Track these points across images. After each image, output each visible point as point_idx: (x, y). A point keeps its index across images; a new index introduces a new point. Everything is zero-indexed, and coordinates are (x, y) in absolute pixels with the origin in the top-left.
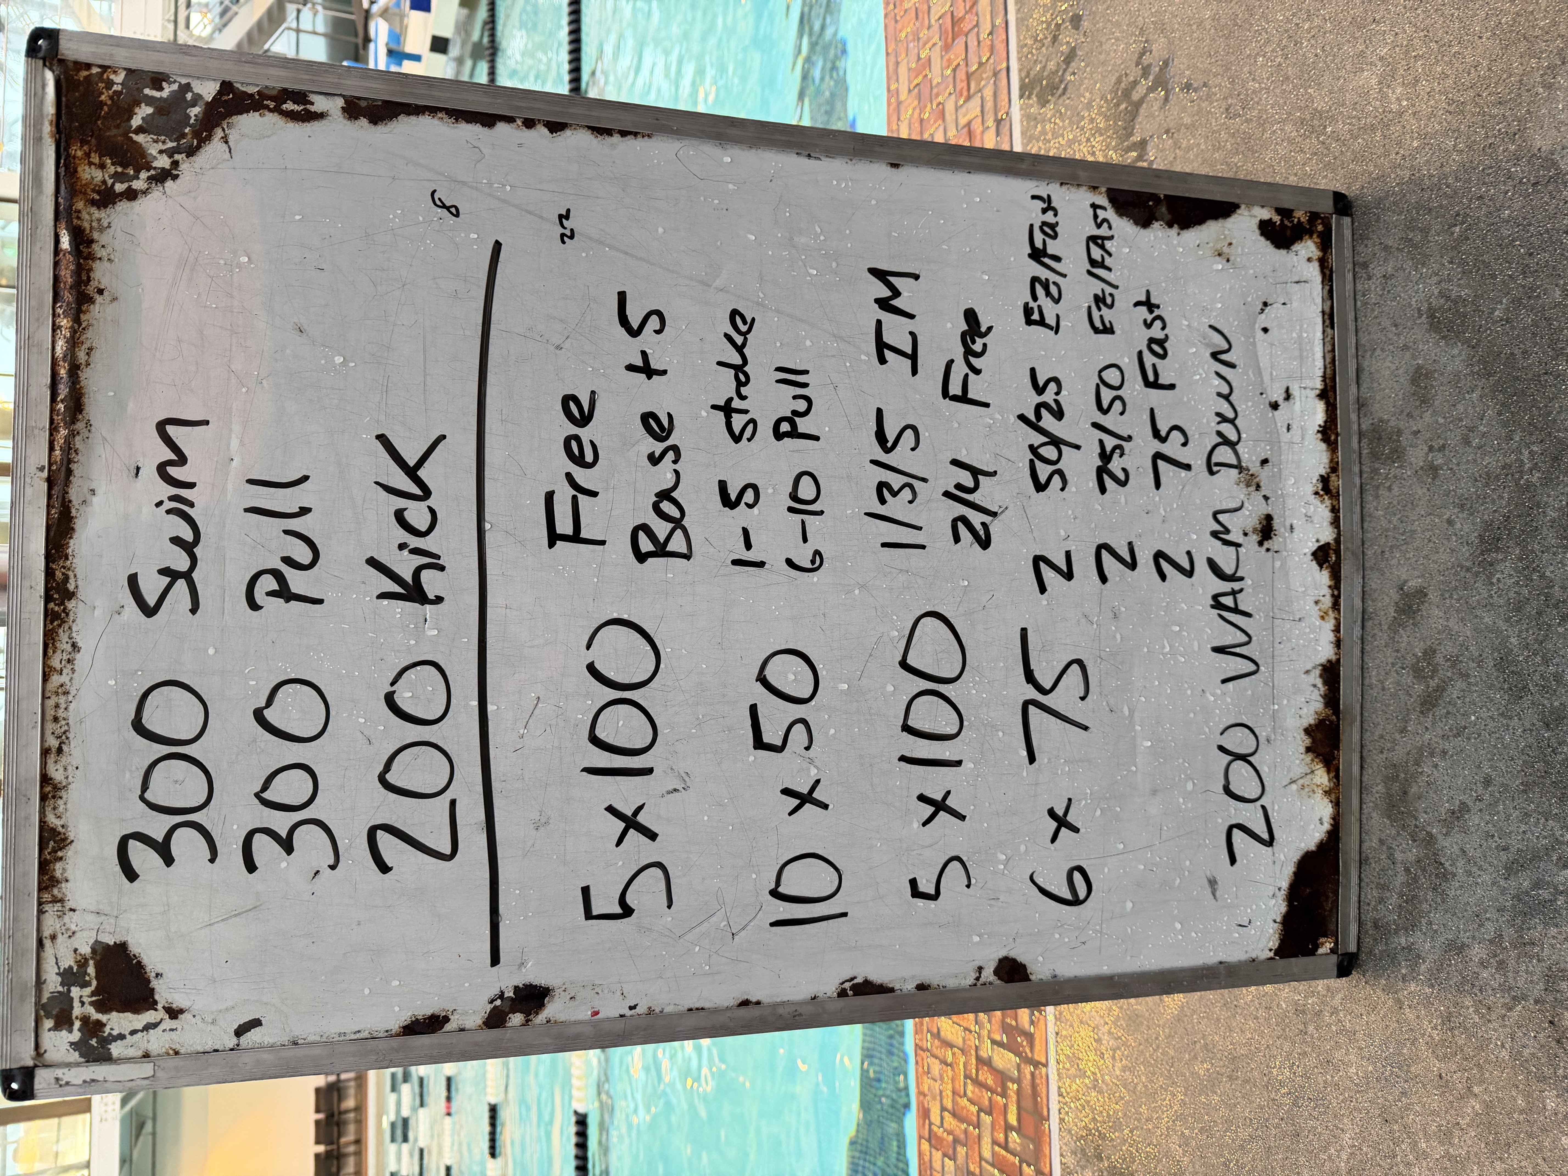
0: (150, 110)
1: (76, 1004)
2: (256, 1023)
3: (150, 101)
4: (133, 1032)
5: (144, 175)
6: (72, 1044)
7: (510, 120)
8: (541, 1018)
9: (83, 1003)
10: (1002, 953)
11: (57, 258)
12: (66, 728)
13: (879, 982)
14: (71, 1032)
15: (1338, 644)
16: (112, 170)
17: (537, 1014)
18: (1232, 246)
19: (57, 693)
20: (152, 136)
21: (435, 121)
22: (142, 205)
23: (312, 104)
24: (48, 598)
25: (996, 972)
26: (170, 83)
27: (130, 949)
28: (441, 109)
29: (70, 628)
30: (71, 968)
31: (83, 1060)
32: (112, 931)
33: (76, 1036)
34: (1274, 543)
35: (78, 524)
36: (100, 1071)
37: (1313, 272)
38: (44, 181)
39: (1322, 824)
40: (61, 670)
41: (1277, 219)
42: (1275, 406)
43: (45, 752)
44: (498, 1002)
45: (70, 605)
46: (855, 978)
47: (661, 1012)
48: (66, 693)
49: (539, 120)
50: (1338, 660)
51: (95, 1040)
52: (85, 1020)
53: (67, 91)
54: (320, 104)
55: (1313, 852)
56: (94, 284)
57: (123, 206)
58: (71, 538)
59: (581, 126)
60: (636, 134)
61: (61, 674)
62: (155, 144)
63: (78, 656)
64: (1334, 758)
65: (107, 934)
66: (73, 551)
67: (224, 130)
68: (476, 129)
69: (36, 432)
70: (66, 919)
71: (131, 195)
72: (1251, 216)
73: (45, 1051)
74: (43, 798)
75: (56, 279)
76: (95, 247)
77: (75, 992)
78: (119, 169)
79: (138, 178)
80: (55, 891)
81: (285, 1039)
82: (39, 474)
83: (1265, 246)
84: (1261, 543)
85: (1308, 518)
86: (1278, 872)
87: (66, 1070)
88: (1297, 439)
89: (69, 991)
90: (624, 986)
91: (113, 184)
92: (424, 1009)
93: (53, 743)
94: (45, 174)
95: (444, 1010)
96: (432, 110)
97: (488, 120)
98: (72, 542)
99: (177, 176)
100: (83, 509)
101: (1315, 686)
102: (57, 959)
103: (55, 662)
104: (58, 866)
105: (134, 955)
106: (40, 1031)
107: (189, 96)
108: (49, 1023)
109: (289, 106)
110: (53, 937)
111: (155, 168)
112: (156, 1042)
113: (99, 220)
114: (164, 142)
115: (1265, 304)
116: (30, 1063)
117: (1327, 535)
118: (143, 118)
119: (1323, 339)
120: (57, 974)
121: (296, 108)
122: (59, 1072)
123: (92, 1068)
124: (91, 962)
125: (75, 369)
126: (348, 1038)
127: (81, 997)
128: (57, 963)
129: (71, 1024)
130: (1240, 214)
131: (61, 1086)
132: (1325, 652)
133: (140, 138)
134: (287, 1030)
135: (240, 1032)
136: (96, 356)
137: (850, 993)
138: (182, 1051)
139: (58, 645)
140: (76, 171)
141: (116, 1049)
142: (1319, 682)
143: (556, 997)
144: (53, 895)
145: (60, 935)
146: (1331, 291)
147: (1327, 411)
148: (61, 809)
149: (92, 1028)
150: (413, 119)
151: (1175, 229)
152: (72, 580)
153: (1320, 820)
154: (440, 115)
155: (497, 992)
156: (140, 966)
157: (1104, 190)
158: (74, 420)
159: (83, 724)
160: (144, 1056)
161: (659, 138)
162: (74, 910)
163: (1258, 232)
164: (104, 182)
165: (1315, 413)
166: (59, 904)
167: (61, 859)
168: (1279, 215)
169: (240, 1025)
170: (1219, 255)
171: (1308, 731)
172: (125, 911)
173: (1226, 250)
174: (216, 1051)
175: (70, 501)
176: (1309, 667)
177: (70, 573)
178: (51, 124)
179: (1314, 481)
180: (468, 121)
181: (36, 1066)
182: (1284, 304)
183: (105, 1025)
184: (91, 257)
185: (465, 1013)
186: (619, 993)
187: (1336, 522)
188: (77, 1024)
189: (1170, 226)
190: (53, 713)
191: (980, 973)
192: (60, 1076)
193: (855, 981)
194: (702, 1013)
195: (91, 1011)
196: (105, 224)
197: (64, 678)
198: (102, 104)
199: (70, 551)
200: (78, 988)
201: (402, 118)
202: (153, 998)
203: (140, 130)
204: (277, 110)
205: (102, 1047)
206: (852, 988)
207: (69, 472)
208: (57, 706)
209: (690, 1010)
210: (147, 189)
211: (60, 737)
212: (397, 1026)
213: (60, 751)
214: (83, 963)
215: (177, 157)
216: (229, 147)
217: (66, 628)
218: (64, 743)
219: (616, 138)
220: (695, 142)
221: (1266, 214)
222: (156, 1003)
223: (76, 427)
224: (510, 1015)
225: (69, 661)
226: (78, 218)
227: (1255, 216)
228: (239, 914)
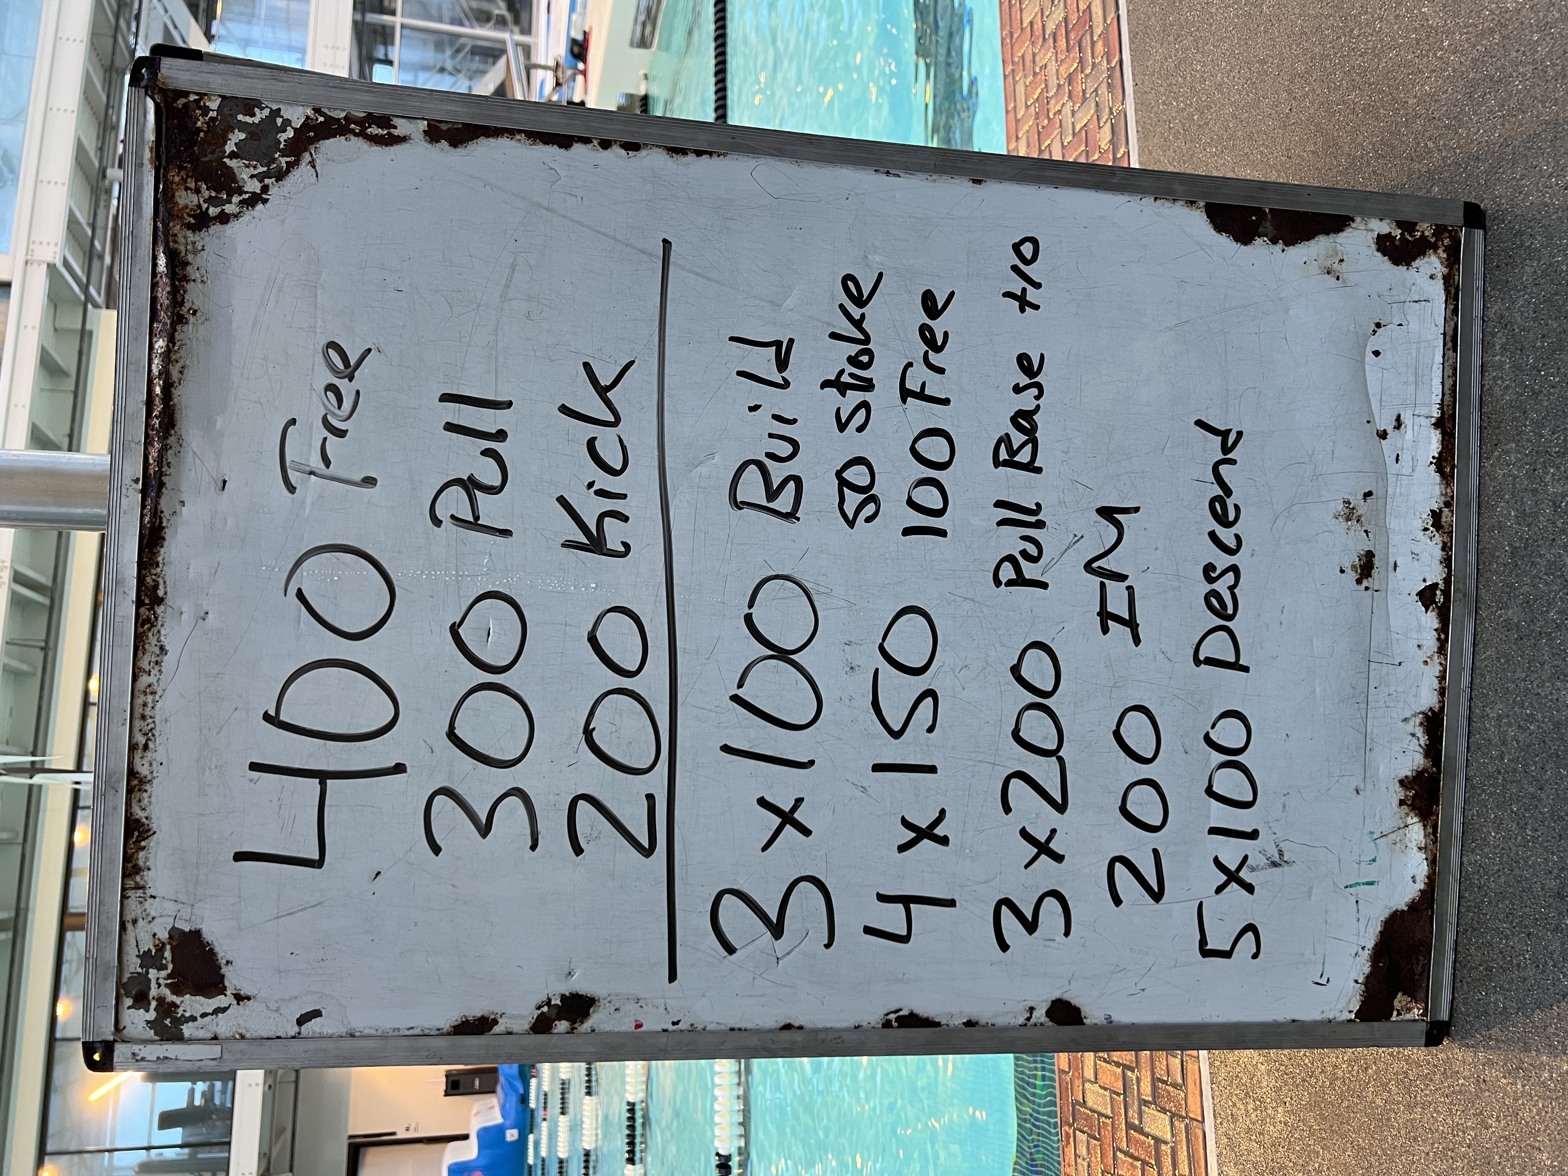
0: (242, 136)
1: (153, 985)
2: (317, 1014)
3: (243, 127)
4: (203, 1015)
5: (236, 199)
6: (148, 1022)
7: (586, 141)
8: (586, 1026)
9: (159, 986)
10: (1056, 995)
11: (155, 280)
12: (152, 726)
13: (925, 1015)
14: (147, 1011)
15: (1442, 692)
16: (206, 194)
17: (582, 1023)
18: (1344, 264)
19: (145, 693)
20: (244, 161)
21: (513, 143)
22: (233, 228)
23: (395, 127)
24: (139, 603)
25: (1048, 1013)
26: (262, 109)
27: (204, 936)
28: (519, 132)
29: (159, 632)
30: (149, 950)
31: (157, 1038)
32: (188, 918)
33: (152, 1015)
34: (1373, 582)
35: (168, 534)
36: (172, 1050)
37: (1437, 291)
38: (144, 206)
39: (1414, 882)
40: (150, 671)
41: (1397, 233)
42: (1383, 435)
43: (133, 748)
44: (545, 1009)
45: (159, 610)
46: (901, 1010)
47: (704, 1029)
48: (154, 693)
49: (615, 141)
50: (1442, 709)
51: (169, 1020)
52: (161, 1000)
53: (167, 119)
54: (402, 127)
55: (1403, 911)
56: (187, 305)
57: (216, 228)
58: (162, 546)
59: (657, 146)
60: (710, 154)
61: (149, 675)
62: (247, 169)
63: (166, 658)
64: (1432, 814)
65: (183, 922)
66: (163, 559)
67: (311, 155)
68: (553, 150)
69: (132, 445)
70: (147, 905)
71: (224, 219)
72: (1367, 230)
73: (124, 1027)
74: (130, 791)
75: (154, 300)
76: (189, 268)
77: (153, 973)
78: (213, 194)
79: (231, 203)
80: (138, 878)
81: (343, 1031)
82: (134, 485)
83: (1382, 263)
84: (1359, 582)
85: (1415, 555)
86: (1362, 929)
87: (142, 1047)
88: (1407, 471)
89: (147, 973)
90: (667, 1001)
91: (208, 209)
92: (475, 1011)
93: (141, 739)
94: (145, 199)
95: (493, 1013)
96: (511, 133)
97: (565, 142)
98: (162, 551)
99: (267, 200)
100: (173, 519)
101: (1413, 735)
102: (137, 942)
103: (144, 664)
104: (141, 854)
105: (208, 943)
106: (120, 1007)
107: (279, 121)
108: (129, 1002)
109: (374, 130)
110: (135, 922)
111: (246, 193)
112: (223, 1025)
113: (194, 243)
114: (255, 167)
115: (1378, 325)
116: (111, 1038)
117: (1435, 574)
118: (236, 144)
119: (1443, 364)
120: (137, 956)
121: (380, 131)
122: (136, 1048)
123: (165, 1047)
124: (168, 947)
125: (168, 388)
126: (401, 1033)
127: (158, 979)
128: (137, 946)
129: (150, 1004)
130: (1355, 228)
131: (137, 1061)
132: (1428, 699)
133: (232, 163)
134: (346, 1022)
135: (301, 1021)
136: (188, 374)
137: (895, 1024)
138: (248, 1035)
139: (147, 646)
140: (173, 196)
141: (187, 1030)
142: (1419, 732)
143: (601, 1008)
144: (136, 882)
145: (141, 920)
146: (1455, 311)
147: (1442, 441)
148: (146, 801)
149: (166, 1009)
150: (492, 141)
151: (1280, 245)
152: (161, 587)
153: (1413, 877)
154: (518, 137)
155: (545, 999)
156: (212, 953)
157: (1202, 204)
158: (167, 435)
159: (168, 723)
160: (213, 1039)
161: (735, 157)
162: (154, 897)
163: (1374, 246)
164: (199, 206)
165: (1430, 443)
166: (141, 891)
167: (144, 848)
168: (1399, 228)
169: (302, 1015)
170: (1328, 273)
171: (1403, 783)
172: (201, 900)
173: (1336, 266)
174: (279, 1037)
175: (162, 512)
176: (1407, 714)
177: (161, 581)
178: (151, 152)
179: (1425, 516)
180: (546, 143)
181: (115, 1041)
182: (1400, 325)
183: (179, 1007)
184: (185, 279)
185: (513, 1017)
186: (662, 1008)
187: (1447, 562)
188: (154, 1004)
189: (1274, 242)
190: (141, 711)
191: (1031, 1014)
192: (137, 1051)
193: (901, 1013)
194: (744, 1034)
195: (167, 992)
196: (200, 248)
197: (152, 679)
198: (199, 130)
199: (160, 559)
200: (155, 971)
201: (482, 140)
202: (223, 984)
203: (233, 155)
204: (363, 135)
205: (175, 1027)
206: (898, 1019)
207: (161, 485)
208: (145, 705)
209: (732, 1029)
210: (239, 213)
211: (147, 734)
212: (448, 1026)
213: (146, 747)
214: (161, 948)
215: (267, 181)
216: (316, 171)
217: (156, 631)
218: (150, 740)
219: (691, 157)
220: (771, 161)
221: (1384, 227)
222: (225, 988)
223: (168, 442)
224: (556, 1022)
225: (157, 663)
226: (175, 242)
227: (1372, 230)
228: (304, 909)
